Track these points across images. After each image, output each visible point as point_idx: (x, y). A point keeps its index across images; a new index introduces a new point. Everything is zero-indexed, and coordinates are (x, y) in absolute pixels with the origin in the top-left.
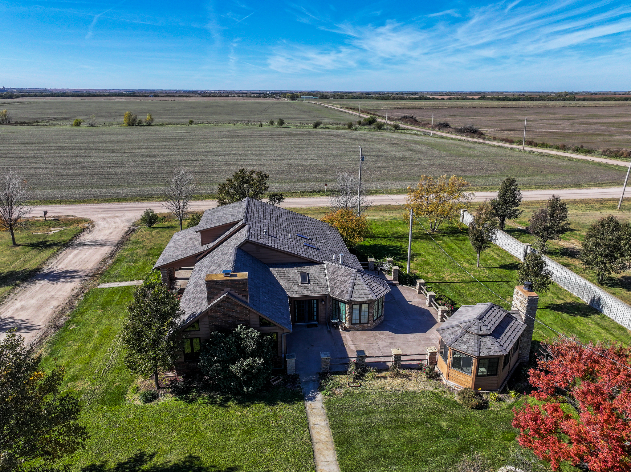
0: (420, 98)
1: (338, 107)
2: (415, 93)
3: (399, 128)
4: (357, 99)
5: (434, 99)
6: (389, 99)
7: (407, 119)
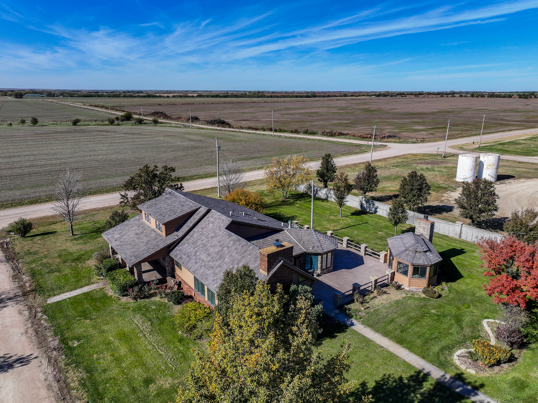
0: (149, 96)
1: (80, 105)
2: (141, 92)
3: (158, 122)
4: (89, 97)
5: (160, 97)
6: (120, 97)
7: (159, 115)
